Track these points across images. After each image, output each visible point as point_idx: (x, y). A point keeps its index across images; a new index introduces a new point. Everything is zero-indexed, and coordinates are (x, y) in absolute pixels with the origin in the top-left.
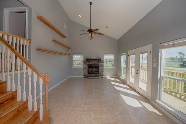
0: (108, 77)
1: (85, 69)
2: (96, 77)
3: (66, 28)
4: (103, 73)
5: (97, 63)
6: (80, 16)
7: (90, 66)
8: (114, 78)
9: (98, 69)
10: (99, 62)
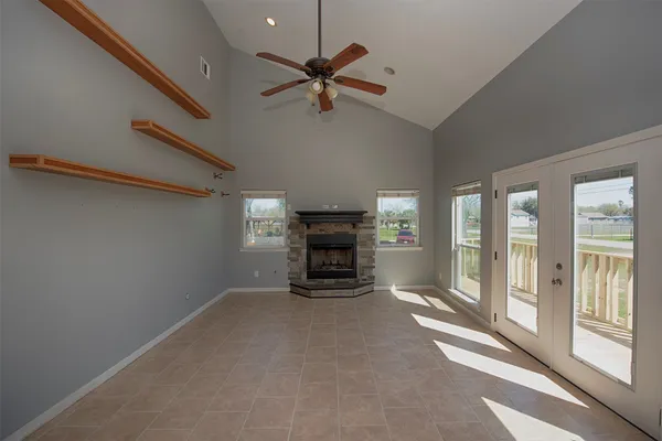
0: (393, 289)
1: (294, 256)
2: (345, 292)
3: (208, 76)
4: (374, 272)
5: (348, 229)
6: (271, 22)
7: (315, 245)
8: (422, 293)
9: (349, 255)
10: (354, 226)
